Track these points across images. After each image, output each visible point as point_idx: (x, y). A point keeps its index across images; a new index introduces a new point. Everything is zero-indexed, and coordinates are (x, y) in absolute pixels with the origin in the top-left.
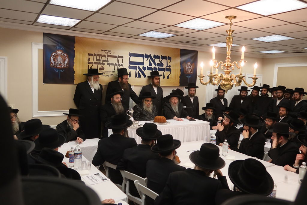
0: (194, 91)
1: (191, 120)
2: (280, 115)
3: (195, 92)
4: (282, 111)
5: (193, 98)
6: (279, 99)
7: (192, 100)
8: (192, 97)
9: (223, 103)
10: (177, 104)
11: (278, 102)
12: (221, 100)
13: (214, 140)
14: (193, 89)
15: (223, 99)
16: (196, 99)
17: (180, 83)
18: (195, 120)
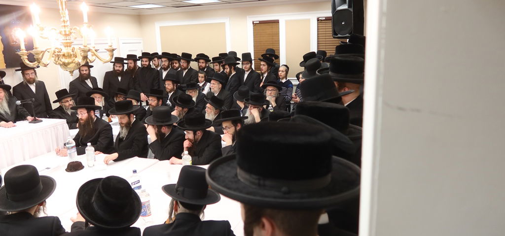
0: (34, 74)
1: (35, 121)
2: (168, 90)
3: (36, 74)
4: (169, 85)
5: (34, 84)
6: (165, 70)
7: (33, 88)
8: (31, 83)
9: (90, 85)
10: (4, 99)
11: (164, 74)
12: (86, 81)
13: (72, 147)
14: (29, 72)
15: (89, 80)
16: (41, 86)
17: (5, 63)
18: (41, 121)
